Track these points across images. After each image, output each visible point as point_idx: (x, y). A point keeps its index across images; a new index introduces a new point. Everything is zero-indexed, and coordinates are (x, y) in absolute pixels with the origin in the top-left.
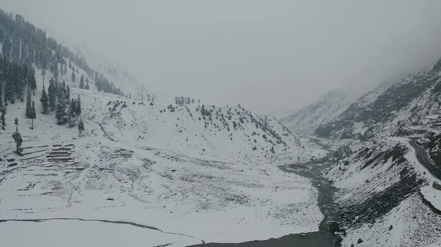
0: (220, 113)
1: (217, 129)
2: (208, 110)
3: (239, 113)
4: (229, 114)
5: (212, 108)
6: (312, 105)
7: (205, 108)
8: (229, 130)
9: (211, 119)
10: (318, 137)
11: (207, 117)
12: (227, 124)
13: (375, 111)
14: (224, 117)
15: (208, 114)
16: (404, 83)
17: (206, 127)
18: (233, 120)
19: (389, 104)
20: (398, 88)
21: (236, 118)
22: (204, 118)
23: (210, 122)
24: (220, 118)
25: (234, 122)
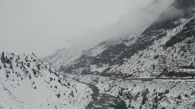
0: (19, 61)
1: (19, 78)
2: (8, 58)
3: (34, 61)
4: (27, 61)
5: (12, 56)
6: (50, 56)
7: (4, 56)
8: (30, 77)
9: (11, 67)
10: (64, 73)
11: (8, 65)
12: (27, 72)
13: (103, 59)
14: (24, 64)
15: (8, 61)
16: (118, 43)
17: (7, 76)
18: (31, 67)
19: (111, 55)
20: (115, 46)
21: (33, 65)
22: (5, 67)
23: (11, 70)
24: (20, 65)
25: (33, 70)
